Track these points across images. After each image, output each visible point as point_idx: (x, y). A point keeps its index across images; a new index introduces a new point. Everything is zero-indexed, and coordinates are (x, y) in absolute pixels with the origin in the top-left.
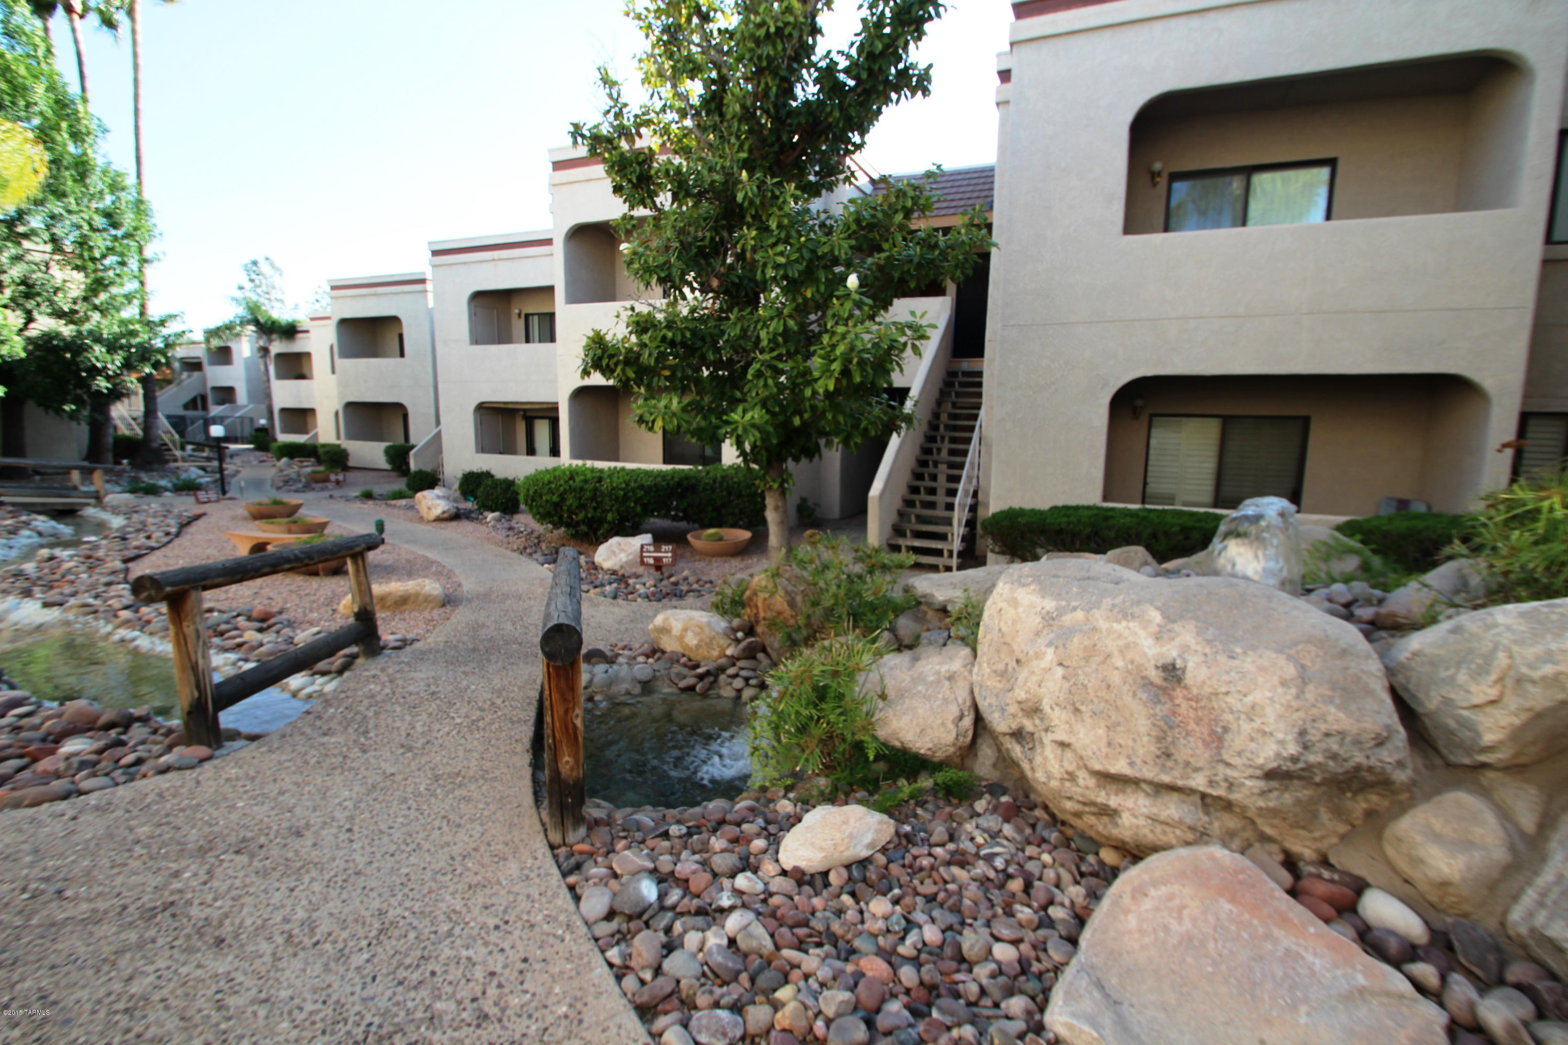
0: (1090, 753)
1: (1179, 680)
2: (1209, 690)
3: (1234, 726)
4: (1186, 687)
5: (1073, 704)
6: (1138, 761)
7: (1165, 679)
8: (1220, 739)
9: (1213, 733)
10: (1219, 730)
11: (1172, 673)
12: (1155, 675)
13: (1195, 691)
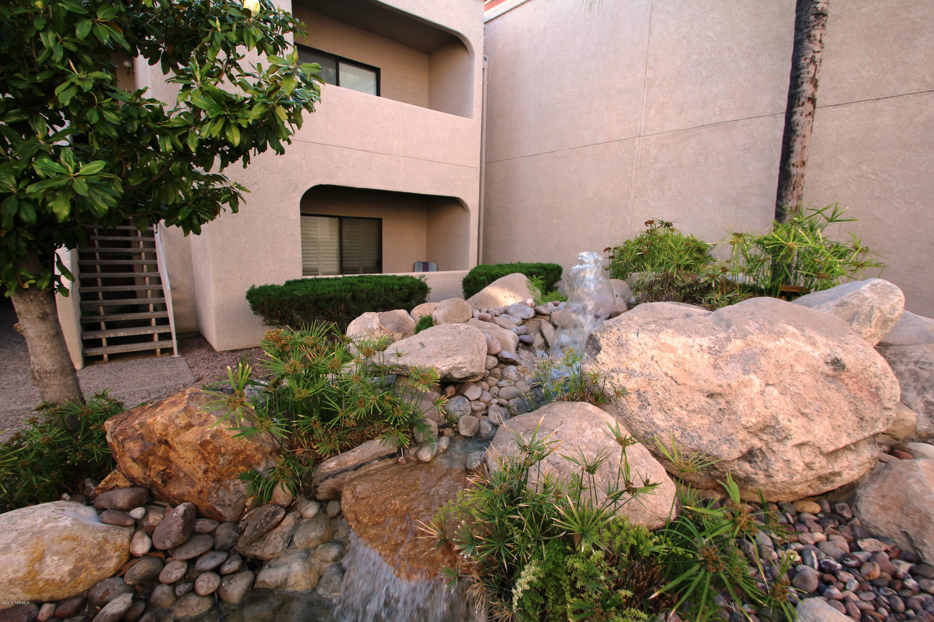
0: (825, 442)
1: (843, 367)
2: (860, 368)
3: (880, 385)
4: (848, 371)
5: (799, 411)
6: (850, 431)
7: (835, 370)
8: (878, 396)
9: (871, 393)
10: (874, 390)
11: (837, 364)
12: (828, 369)
13: (853, 371)
